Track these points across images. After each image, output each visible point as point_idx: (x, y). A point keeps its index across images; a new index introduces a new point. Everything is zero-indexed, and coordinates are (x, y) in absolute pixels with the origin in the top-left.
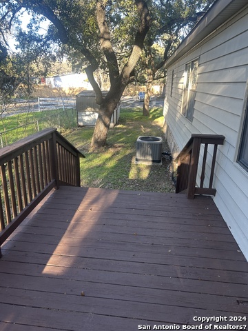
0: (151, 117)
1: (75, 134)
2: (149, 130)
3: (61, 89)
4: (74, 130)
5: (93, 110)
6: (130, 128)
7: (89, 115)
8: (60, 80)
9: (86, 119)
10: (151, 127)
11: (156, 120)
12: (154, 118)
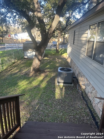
0: (60, 53)
1: (22, 64)
2: (60, 60)
3: (17, 40)
4: (22, 61)
5: (32, 50)
6: (51, 59)
7: (30, 53)
8: (17, 36)
9: (28, 55)
10: (61, 59)
11: (63, 55)
12: (62, 54)
